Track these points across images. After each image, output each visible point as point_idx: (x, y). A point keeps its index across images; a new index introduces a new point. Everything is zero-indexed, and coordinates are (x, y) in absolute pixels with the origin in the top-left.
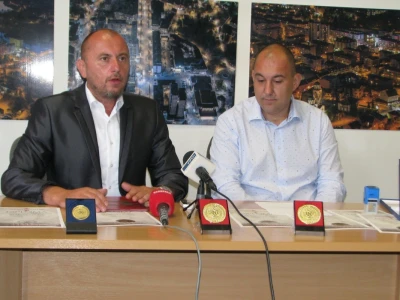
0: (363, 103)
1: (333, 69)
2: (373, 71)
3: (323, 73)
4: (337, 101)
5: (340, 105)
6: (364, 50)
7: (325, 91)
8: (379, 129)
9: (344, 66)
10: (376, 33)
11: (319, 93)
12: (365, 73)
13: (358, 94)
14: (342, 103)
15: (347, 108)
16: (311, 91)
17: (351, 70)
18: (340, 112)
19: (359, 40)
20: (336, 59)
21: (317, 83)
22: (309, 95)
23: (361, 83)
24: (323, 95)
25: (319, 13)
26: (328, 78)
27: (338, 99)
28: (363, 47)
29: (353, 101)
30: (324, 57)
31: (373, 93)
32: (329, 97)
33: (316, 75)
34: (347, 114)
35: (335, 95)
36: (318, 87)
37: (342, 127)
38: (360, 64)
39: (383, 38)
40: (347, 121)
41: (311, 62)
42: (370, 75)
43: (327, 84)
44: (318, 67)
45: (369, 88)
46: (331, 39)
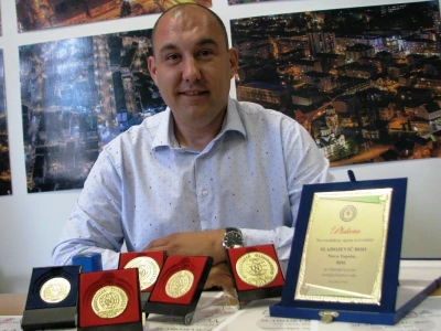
0: (396, 125)
1: (349, 87)
2: (403, 83)
3: (336, 94)
4: (360, 127)
5: (364, 132)
6: (387, 57)
7: (342, 115)
8: (423, 157)
9: (362, 81)
10: (397, 34)
11: (334, 119)
12: (392, 87)
13: (386, 114)
14: (367, 128)
15: (375, 135)
16: (322, 118)
17: (373, 85)
18: (367, 140)
19: (376, 46)
20: (349, 73)
21: (330, 107)
22: (321, 123)
23: (388, 99)
24: (340, 121)
25: (319, 20)
26: (343, 99)
27: (360, 124)
28: (384, 54)
29: (382, 125)
30: (333, 72)
31: (408, 111)
32: (349, 123)
33: (325, 98)
34: (376, 143)
35: (356, 119)
36: (332, 111)
37: (371, 161)
38: (384, 75)
39: (408, 39)
40: (378, 151)
41: (318, 81)
42: (399, 88)
43: (342, 106)
44: (328, 88)
45: (401, 105)
46: (339, 49)
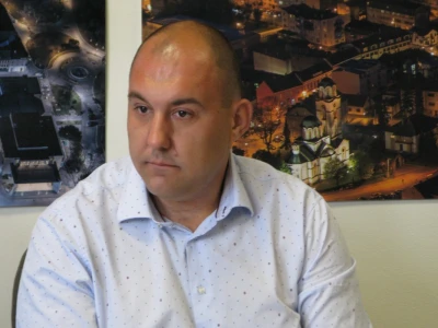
1: (369, 43)
3: (342, 56)
4: (383, 127)
5: (390, 137)
7: (349, 100)
9: (397, 34)
11: (333, 106)
14: (397, 130)
15: (411, 144)
16: (310, 103)
17: (417, 42)
18: (393, 154)
21: (327, 82)
22: (306, 113)
24: (344, 111)
26: (354, 67)
27: (383, 120)
30: (342, 11)
32: (362, 118)
33: (321, 61)
34: (410, 160)
35: (377, 110)
36: (330, 91)
37: (397, 196)
40: (411, 178)
41: (310, 27)
43: (353, 82)
44: (327, 41)
